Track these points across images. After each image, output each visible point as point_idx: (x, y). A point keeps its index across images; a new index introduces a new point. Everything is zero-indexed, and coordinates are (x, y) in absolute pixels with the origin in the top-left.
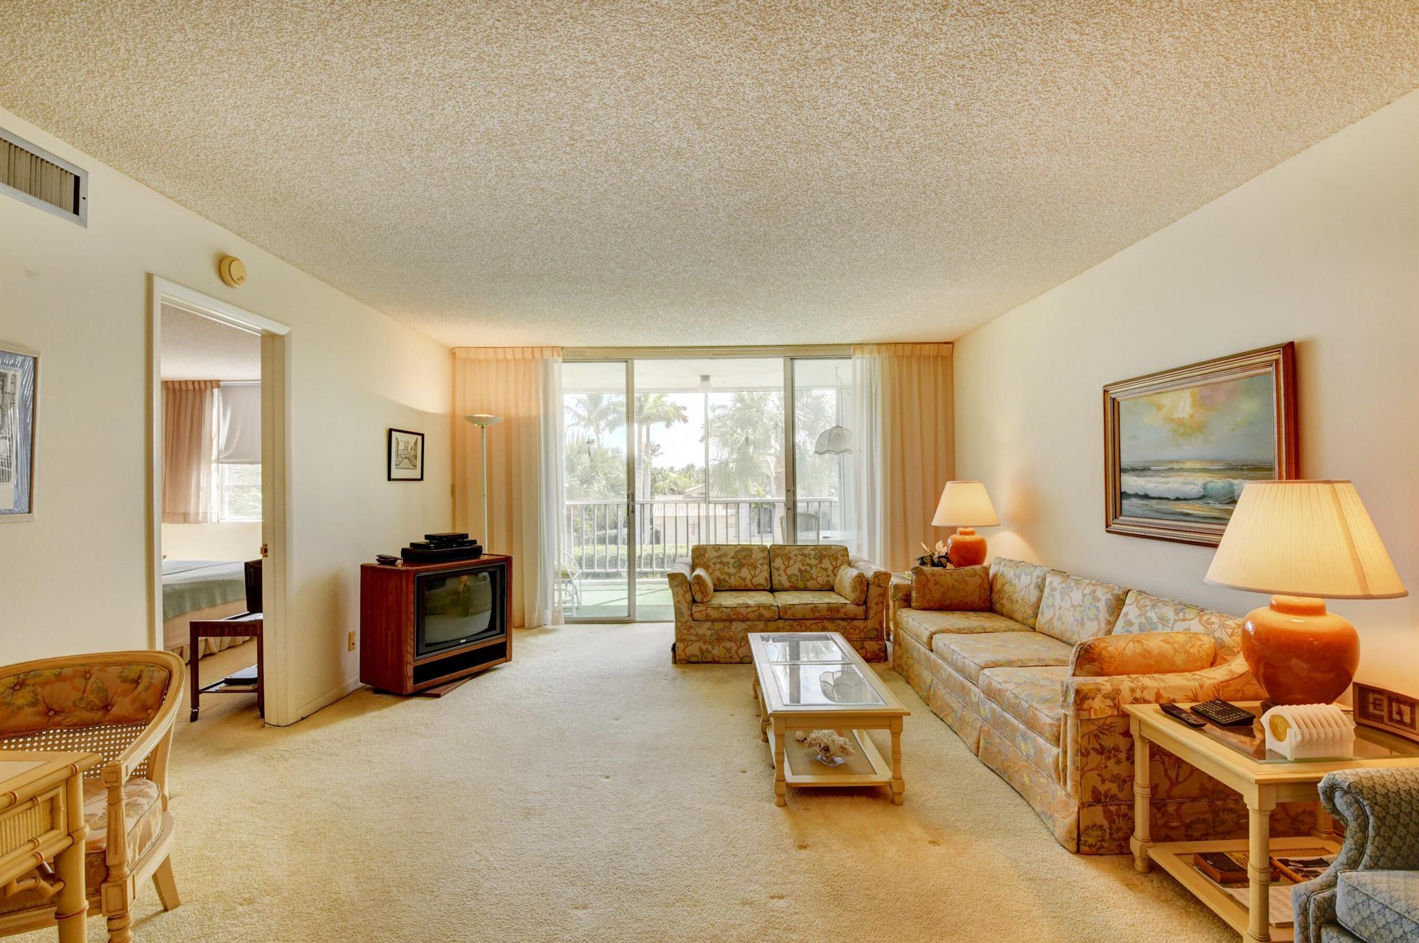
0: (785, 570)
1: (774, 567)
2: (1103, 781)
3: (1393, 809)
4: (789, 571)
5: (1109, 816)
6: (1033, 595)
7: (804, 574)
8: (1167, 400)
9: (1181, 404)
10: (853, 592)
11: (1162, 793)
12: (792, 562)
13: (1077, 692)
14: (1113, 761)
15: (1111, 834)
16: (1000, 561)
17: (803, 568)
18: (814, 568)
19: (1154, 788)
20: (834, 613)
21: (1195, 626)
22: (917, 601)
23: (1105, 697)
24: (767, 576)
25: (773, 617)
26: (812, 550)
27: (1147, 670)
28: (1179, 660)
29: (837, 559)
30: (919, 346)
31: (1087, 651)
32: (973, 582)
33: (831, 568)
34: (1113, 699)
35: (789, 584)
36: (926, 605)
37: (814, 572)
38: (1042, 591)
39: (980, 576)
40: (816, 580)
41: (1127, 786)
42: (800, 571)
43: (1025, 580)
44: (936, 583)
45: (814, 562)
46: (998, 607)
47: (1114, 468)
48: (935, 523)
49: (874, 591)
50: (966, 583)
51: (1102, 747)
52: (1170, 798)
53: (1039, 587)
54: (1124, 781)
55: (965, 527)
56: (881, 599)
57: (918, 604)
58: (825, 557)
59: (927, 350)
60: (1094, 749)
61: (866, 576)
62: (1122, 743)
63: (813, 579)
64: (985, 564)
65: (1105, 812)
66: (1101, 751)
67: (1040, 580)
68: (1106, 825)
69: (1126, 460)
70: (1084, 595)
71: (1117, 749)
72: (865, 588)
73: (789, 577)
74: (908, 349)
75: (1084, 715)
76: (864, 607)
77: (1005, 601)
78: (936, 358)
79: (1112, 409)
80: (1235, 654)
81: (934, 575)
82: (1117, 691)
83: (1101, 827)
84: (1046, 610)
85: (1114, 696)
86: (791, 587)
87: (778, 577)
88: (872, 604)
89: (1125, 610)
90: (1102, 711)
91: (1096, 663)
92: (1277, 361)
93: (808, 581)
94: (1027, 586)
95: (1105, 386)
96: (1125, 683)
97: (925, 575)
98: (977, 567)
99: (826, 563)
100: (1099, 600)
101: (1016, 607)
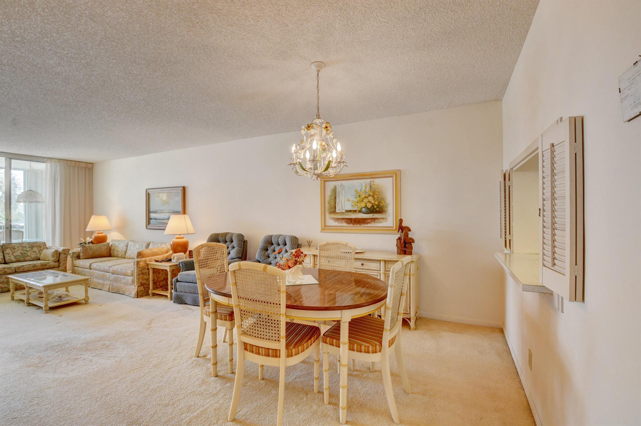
0: (12, 254)
1: (6, 253)
2: (143, 280)
3: (187, 264)
4: (15, 254)
5: (144, 288)
6: (125, 248)
7: (24, 254)
8: (161, 195)
9: (164, 197)
10: (53, 257)
11: (156, 281)
12: (16, 250)
13: (137, 261)
14: (145, 275)
15: (145, 292)
16: (113, 241)
17: (23, 252)
18: (29, 252)
19: (154, 280)
20: (44, 267)
21: (164, 246)
22: (82, 256)
23: (143, 262)
24: (2, 257)
25: (12, 272)
26: (27, 244)
27: (153, 256)
28: (160, 253)
29: (40, 247)
30: (78, 163)
31: (139, 253)
32: (104, 248)
33: (37, 251)
34: (145, 262)
35: (15, 260)
36: (87, 257)
37: (29, 253)
38: (127, 247)
39: (107, 246)
40: (30, 256)
41: (148, 281)
42: (21, 253)
43: (122, 245)
44: (90, 249)
45: (28, 249)
46: (113, 255)
47: (148, 211)
48: (87, 230)
49: (62, 256)
50: (101, 248)
51: (143, 273)
52: (158, 281)
53: (126, 246)
54: (148, 280)
55: (99, 231)
56: (66, 259)
57: (83, 257)
58: (34, 247)
59: (81, 165)
60: (141, 274)
61: (59, 251)
62: (147, 271)
63: (28, 256)
64: (108, 242)
65: (143, 287)
66: (143, 274)
67: (127, 244)
68: (144, 290)
69: (151, 210)
70: (139, 245)
71: (146, 273)
72: (59, 255)
73: (15, 257)
74: (73, 163)
75: (139, 266)
76: (58, 263)
77: (115, 252)
78: (85, 168)
79: (148, 196)
80: (170, 251)
81: (89, 247)
82: (146, 260)
83: (143, 290)
84: (129, 252)
85: (145, 261)
86: (16, 260)
87: (9, 257)
88: (61, 261)
89: (149, 247)
90: (143, 265)
91: (142, 256)
92: (182, 190)
93: (26, 257)
94: (123, 246)
95: (146, 189)
96: (148, 259)
97: (86, 247)
98: (105, 243)
99: (35, 249)
100: (143, 245)
101: (119, 253)
